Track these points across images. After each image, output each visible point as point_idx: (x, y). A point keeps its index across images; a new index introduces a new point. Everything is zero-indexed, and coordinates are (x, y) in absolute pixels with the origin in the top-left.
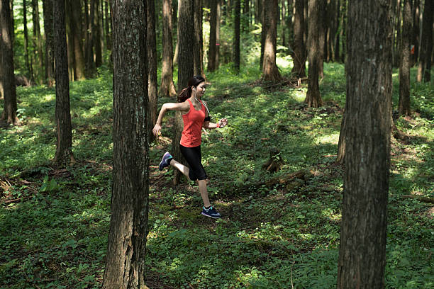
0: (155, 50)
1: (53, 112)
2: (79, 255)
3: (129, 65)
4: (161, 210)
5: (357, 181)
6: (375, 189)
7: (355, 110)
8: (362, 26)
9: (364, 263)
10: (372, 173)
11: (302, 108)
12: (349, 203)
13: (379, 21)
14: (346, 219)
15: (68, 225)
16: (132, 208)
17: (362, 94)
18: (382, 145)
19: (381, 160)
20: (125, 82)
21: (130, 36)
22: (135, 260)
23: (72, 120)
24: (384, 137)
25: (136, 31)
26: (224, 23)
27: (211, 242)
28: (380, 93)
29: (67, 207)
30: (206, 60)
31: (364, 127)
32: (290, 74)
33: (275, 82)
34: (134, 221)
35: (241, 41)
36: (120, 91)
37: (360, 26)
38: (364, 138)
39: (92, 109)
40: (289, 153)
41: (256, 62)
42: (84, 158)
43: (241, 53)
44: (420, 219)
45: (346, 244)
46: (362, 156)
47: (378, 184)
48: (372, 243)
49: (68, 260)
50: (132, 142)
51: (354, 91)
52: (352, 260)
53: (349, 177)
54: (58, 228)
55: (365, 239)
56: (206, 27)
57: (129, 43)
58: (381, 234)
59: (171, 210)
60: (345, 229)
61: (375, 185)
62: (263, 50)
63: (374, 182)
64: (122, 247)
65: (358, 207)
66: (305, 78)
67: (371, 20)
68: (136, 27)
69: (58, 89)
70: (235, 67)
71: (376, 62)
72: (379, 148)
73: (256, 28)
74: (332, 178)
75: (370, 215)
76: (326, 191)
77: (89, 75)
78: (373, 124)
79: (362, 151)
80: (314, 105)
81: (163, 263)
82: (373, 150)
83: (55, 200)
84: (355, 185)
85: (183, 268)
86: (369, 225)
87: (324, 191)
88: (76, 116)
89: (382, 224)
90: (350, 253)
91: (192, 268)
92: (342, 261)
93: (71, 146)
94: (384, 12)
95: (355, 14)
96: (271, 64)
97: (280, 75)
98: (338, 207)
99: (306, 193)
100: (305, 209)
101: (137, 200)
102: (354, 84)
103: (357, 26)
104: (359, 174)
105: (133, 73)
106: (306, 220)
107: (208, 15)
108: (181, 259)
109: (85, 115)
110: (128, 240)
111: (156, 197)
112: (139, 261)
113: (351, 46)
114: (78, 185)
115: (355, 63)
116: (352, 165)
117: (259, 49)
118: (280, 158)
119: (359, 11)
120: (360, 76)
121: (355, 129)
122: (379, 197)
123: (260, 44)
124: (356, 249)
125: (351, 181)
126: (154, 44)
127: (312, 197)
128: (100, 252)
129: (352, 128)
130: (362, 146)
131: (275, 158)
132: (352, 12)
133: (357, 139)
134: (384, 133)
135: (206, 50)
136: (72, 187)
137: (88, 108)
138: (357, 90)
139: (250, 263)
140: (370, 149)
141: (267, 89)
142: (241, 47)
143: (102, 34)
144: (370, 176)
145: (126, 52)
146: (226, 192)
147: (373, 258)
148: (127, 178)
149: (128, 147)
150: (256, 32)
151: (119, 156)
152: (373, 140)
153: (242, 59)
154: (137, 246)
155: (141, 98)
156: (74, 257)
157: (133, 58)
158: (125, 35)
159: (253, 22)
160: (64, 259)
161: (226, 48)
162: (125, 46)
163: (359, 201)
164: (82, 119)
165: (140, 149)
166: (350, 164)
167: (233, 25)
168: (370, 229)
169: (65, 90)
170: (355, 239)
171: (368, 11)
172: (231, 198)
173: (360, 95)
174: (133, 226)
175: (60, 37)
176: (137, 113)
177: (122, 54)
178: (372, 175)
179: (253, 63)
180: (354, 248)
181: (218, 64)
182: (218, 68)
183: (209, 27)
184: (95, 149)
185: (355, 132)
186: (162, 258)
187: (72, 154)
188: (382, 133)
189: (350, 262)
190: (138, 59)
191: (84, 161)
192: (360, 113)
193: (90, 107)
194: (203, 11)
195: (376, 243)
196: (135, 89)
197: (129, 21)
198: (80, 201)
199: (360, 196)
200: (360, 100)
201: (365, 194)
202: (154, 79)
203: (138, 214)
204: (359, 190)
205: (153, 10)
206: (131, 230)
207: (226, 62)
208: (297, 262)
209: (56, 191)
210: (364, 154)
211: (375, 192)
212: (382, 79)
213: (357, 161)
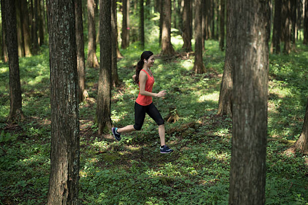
0: (83, 34)
1: (8, 81)
2: (28, 192)
3: (62, 49)
4: (89, 154)
5: (242, 139)
6: (257, 145)
7: (240, 83)
8: (245, 17)
9: (250, 201)
10: (254, 132)
11: (190, 74)
12: (236, 155)
13: (258, 14)
14: (235, 167)
15: (19, 168)
16: (66, 160)
17: (245, 71)
18: (261, 110)
19: (261, 121)
20: (59, 62)
21: (62, 26)
22: (70, 199)
23: (22, 87)
24: (263, 104)
25: (66, 22)
26: (132, 13)
27: (128, 178)
28: (259, 70)
29: (19, 154)
30: (120, 40)
31: (248, 96)
32: (181, 49)
33: (170, 55)
34: (68, 169)
35: (145, 26)
36: (55, 69)
37: (243, 17)
38: (247, 105)
39: (36, 78)
40: (183, 108)
41: (156, 40)
42: (31, 115)
43: (145, 34)
44: (281, 156)
45: (235, 187)
46: (246, 118)
47: (259, 141)
48: (255, 186)
49: (19, 197)
50: (65, 109)
51: (239, 69)
52: (240, 200)
53: (236, 135)
54: (12, 171)
55: (250, 182)
56: (120, 16)
57: (61, 32)
58: (262, 178)
59: (97, 154)
60: (234, 175)
61: (256, 141)
62: (161, 32)
63: (256, 139)
64: (60, 190)
65: (244, 158)
66: (192, 52)
67: (252, 12)
68: (67, 19)
69: (10, 65)
70: (142, 44)
71: (257, 45)
72: (259, 112)
73: (155, 16)
74: (215, 127)
75: (253, 164)
76: (212, 137)
77: (34, 52)
78: (254, 93)
79: (246, 115)
80: (199, 72)
81: (92, 197)
82: (255, 114)
83: (10, 149)
84: (241, 141)
85: (107, 201)
86: (253, 172)
87: (210, 137)
88: (25, 83)
89: (262, 171)
90: (238, 194)
91: (114, 201)
92: (231, 200)
93: (21, 107)
94: (262, 6)
95: (239, 8)
96: (167, 42)
97: (174, 50)
98: (221, 148)
99: (196, 139)
100: (197, 151)
101: (70, 153)
102: (239, 63)
103: (240, 17)
104: (244, 133)
105: (65, 55)
106: (198, 160)
107: (121, 7)
108: (106, 194)
109: (32, 82)
110: (64, 184)
111: (86, 144)
112: (73, 200)
113: (236, 33)
114: (27, 137)
115: (240, 46)
116: (238, 126)
117: (158, 31)
118: (177, 112)
119: (242, 6)
120: (244, 57)
121: (241, 98)
122: (260, 150)
123: (159, 28)
124: (243, 191)
125: (238, 138)
126: (81, 29)
127: (201, 141)
128: (44, 190)
129: (238, 97)
130: (246, 111)
131: (173, 112)
132: (237, 6)
133: (242, 106)
134: (263, 101)
135: (120, 33)
136: (22, 139)
137: (34, 77)
138: (242, 67)
139: (157, 195)
140: (252, 113)
141: (165, 60)
142: (145, 30)
143: (44, 23)
144: (252, 134)
145: (59, 39)
146: (138, 139)
147: (256, 197)
148: (63, 136)
149: (63, 112)
150: (155, 19)
151: (55, 120)
152: (255, 106)
153: (146, 39)
154: (71, 188)
155: (72, 74)
156: (24, 194)
157: (65, 43)
158: (58, 25)
159: (153, 12)
160: (16, 196)
161: (134, 30)
162: (58, 34)
163: (244, 154)
164: (29, 86)
165: (72, 114)
166: (237, 125)
167: (139, 14)
168: (253, 174)
169: (16, 66)
170: (242, 183)
171: (249, 5)
172: (141, 143)
173: (244, 71)
174: (68, 173)
175: (11, 26)
176: (69, 86)
177: (56, 41)
178: (254, 134)
179: (154, 42)
180: (241, 190)
181: (129, 43)
182: (129, 46)
183: (122, 16)
184: (40, 108)
185: (241, 100)
186: (91, 193)
187: (22, 112)
188: (261, 101)
189: (238, 201)
190: (69, 44)
191: (31, 118)
192: (245, 86)
193: (35, 77)
194: (117, 4)
195: (258, 186)
196: (67, 68)
197: (61, 15)
198: (28, 149)
199: (245, 150)
200: (244, 75)
201: (249, 148)
202: (83, 55)
203: (72, 164)
204: (244, 145)
205: (80, 4)
206: (67, 177)
207: (134, 41)
208: (192, 193)
209: (10, 142)
210: (248, 117)
211: (257, 146)
212: (261, 59)
213: (242, 123)
